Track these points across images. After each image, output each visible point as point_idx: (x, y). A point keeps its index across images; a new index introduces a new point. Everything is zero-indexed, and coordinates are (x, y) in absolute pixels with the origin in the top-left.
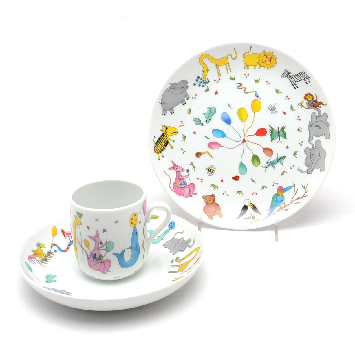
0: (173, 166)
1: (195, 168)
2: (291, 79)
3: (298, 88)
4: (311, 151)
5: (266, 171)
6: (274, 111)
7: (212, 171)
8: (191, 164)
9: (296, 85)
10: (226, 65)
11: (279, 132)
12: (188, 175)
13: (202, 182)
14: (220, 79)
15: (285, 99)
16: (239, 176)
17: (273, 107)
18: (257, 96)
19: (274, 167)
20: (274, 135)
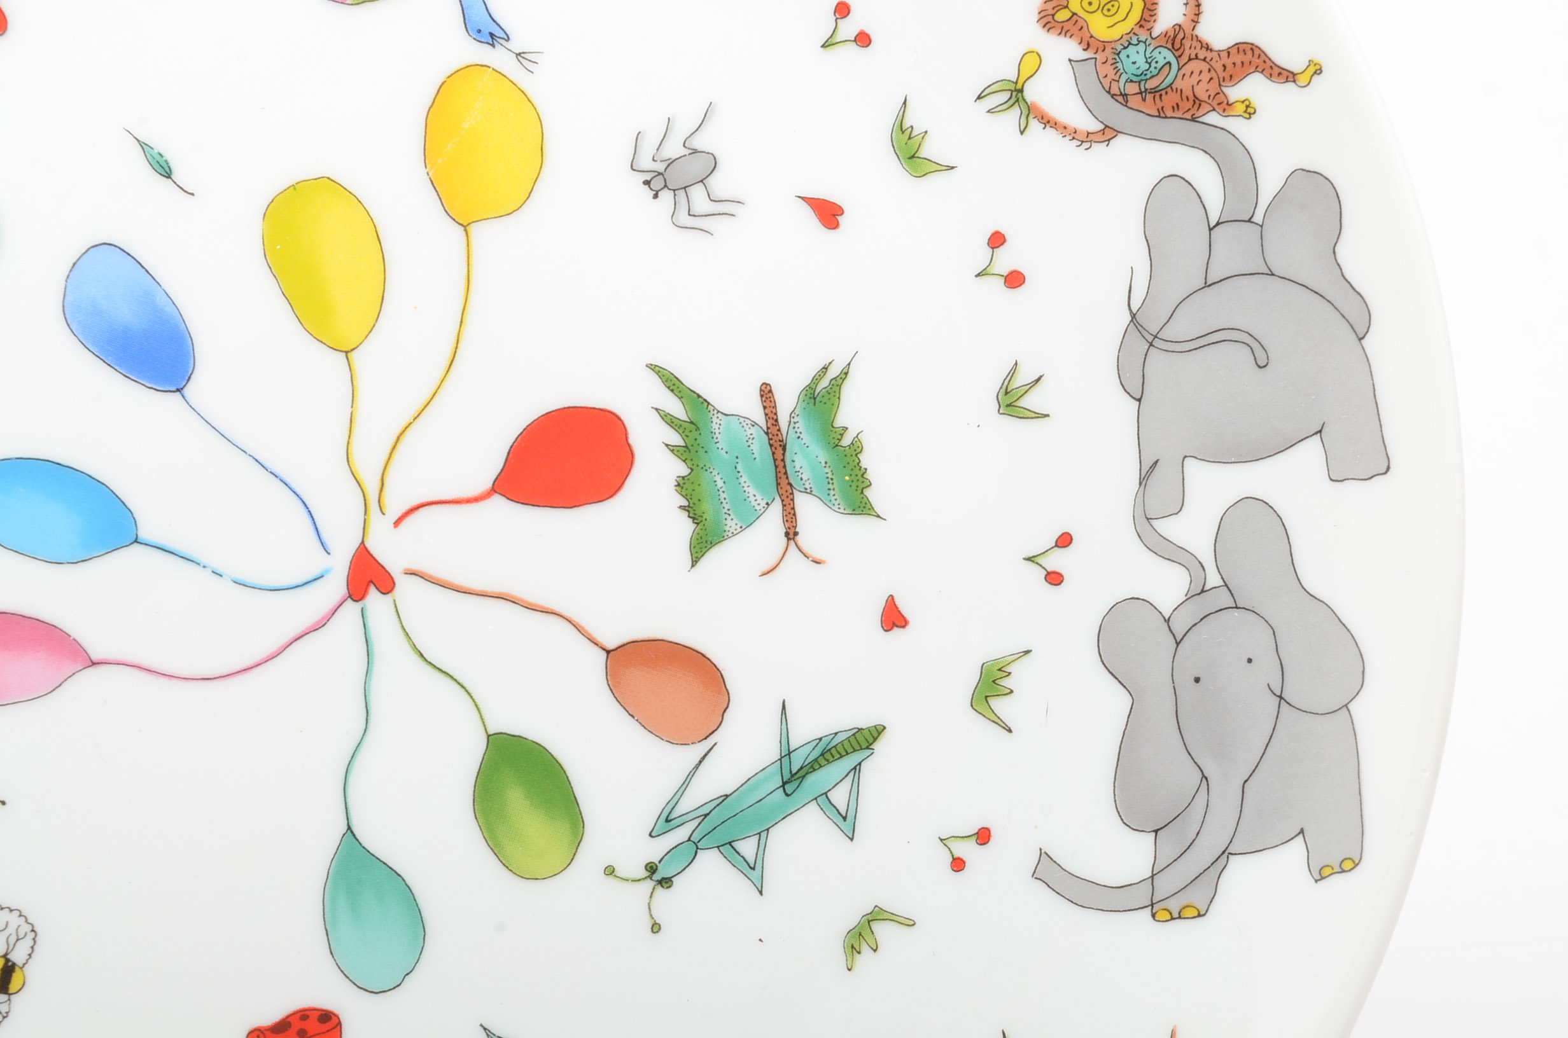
4: (1178, 644)
5: (656, 928)
6: (697, 194)
11: (777, 445)
15: (823, 46)
16: (336, 1011)
17: (687, 152)
18: (479, 31)
19: (753, 869)
20: (717, 478)
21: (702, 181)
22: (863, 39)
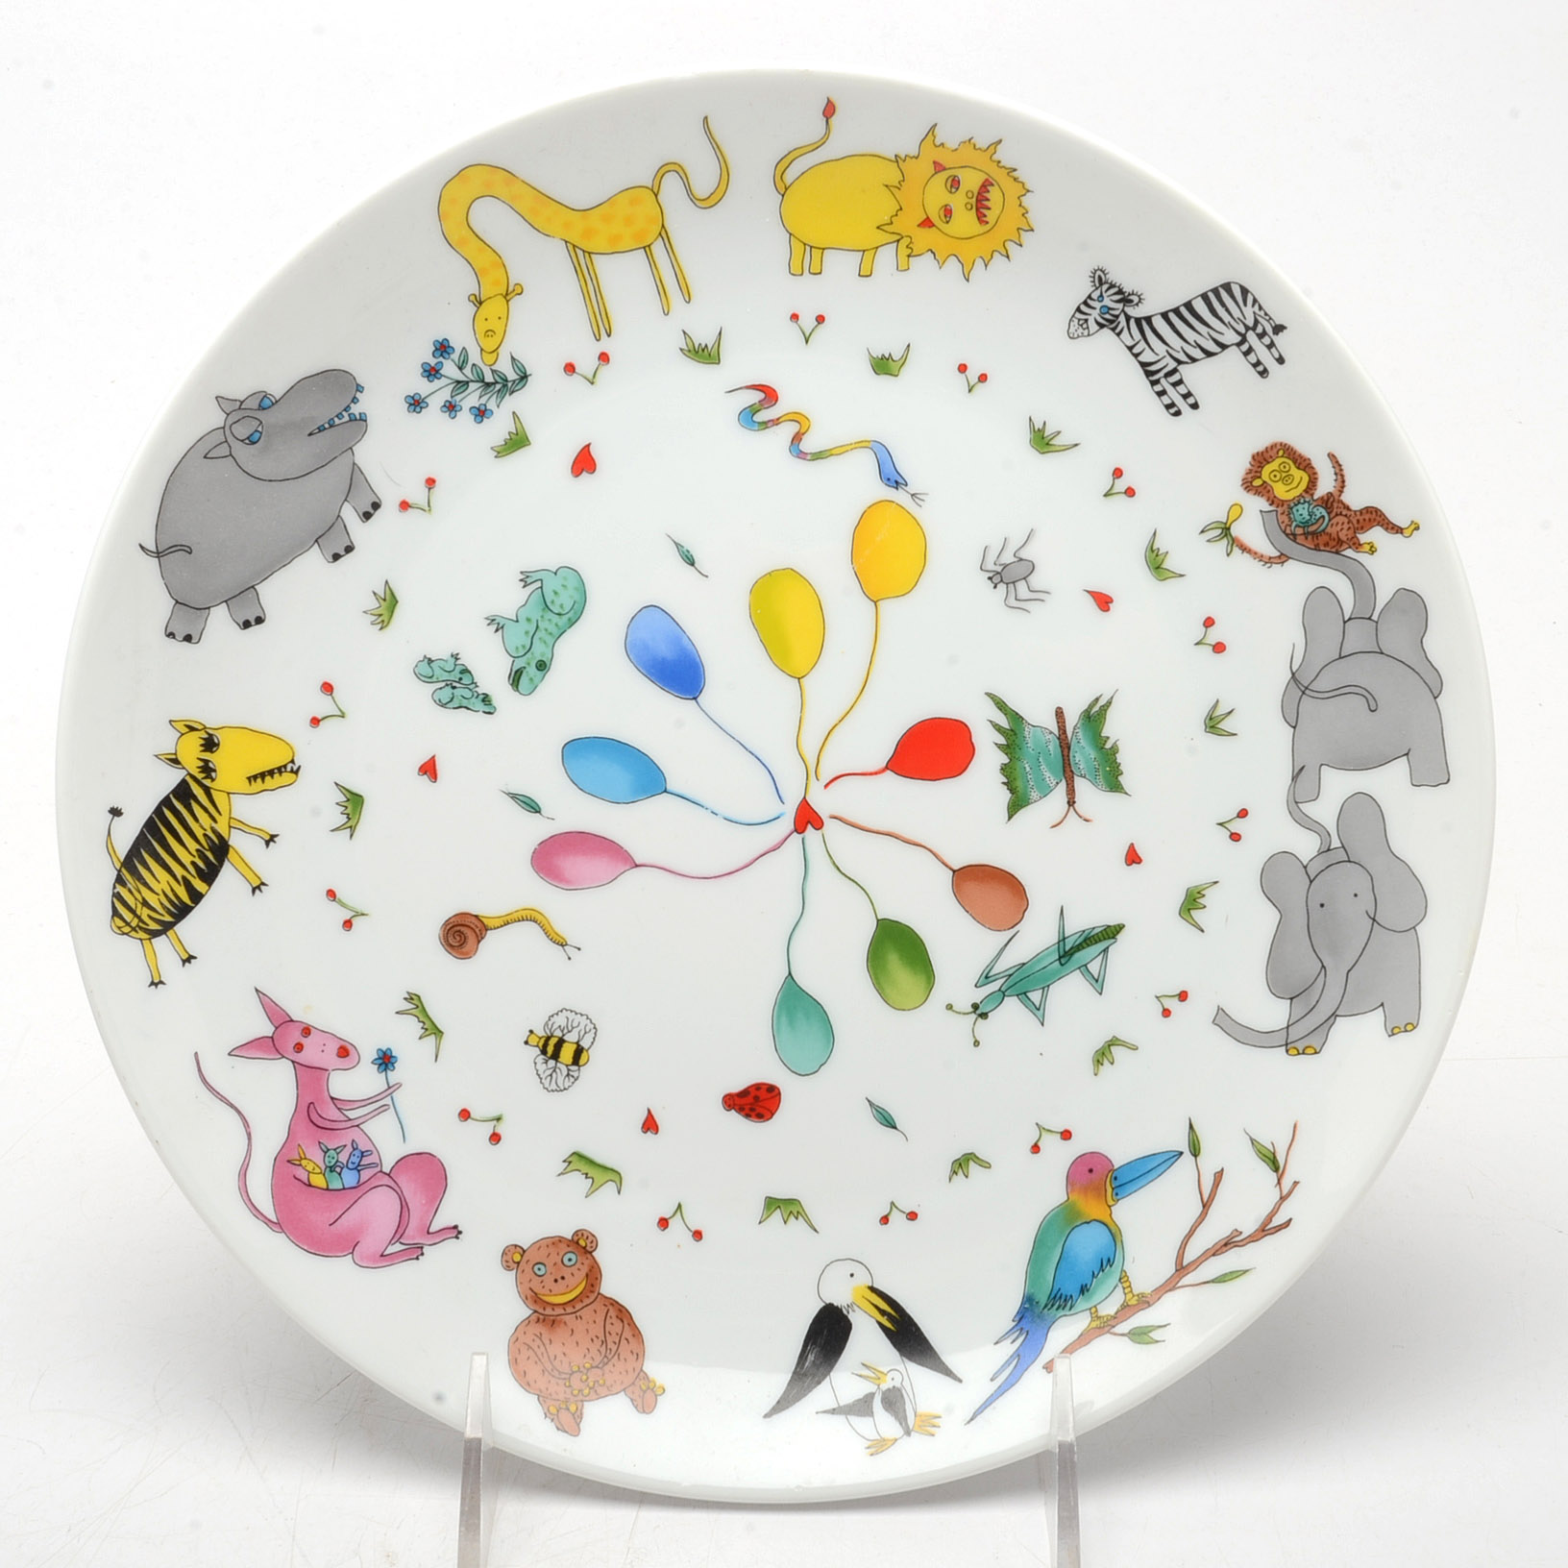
0: (267, 1029)
1: (438, 1033)
2: (1142, 345)
4: (1311, 882)
5: (976, 1043)
6: (1021, 586)
7: (567, 1053)
8: (408, 1006)
9: (1182, 389)
10: (647, 249)
11: (1065, 745)
12: (391, 1089)
13: (495, 1138)
14: (604, 357)
15: (1105, 495)
16: (778, 1086)
17: (1016, 560)
18: (889, 479)
19: (1038, 1009)
20: (1026, 765)
21: (1024, 578)
22: (1130, 492)
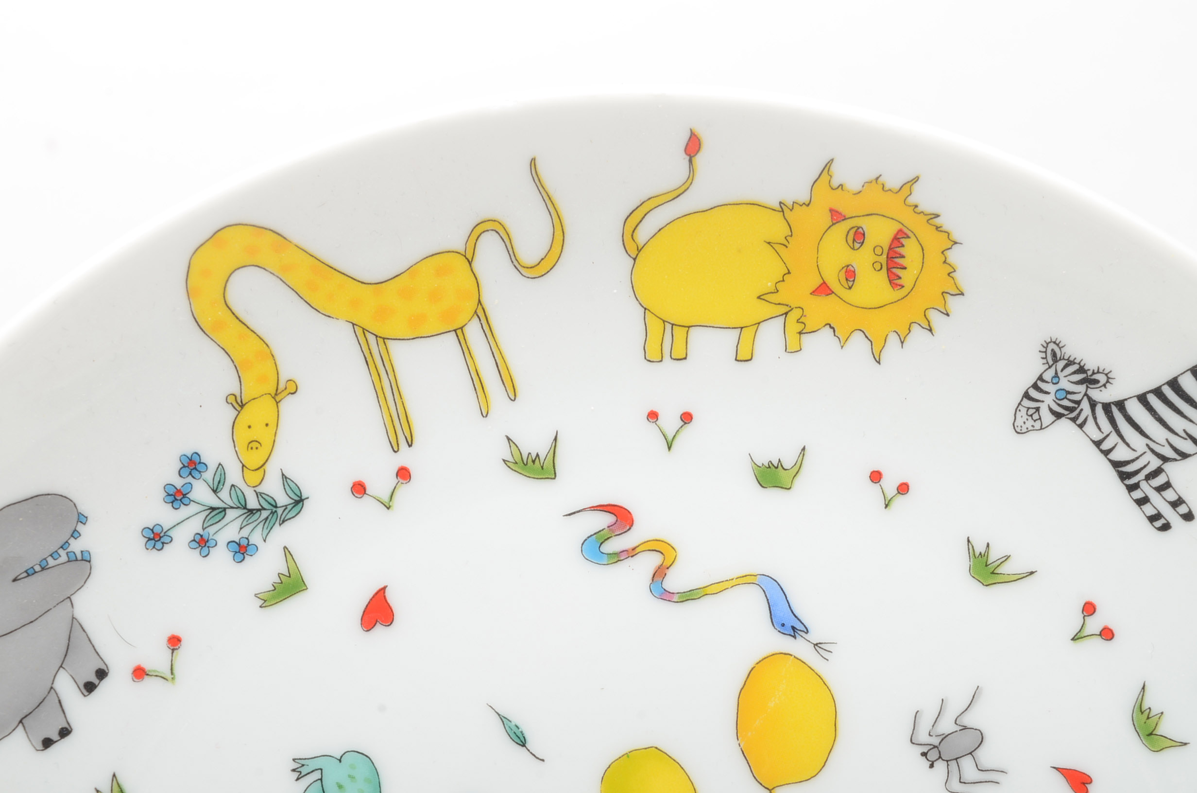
2: (1113, 439)
3: (1188, 517)
6: (967, 764)
9: (1170, 495)
10: (459, 332)
14: (403, 474)
15: (1073, 639)
17: (958, 728)
18: (783, 625)
21: (971, 753)
22: (1107, 634)
